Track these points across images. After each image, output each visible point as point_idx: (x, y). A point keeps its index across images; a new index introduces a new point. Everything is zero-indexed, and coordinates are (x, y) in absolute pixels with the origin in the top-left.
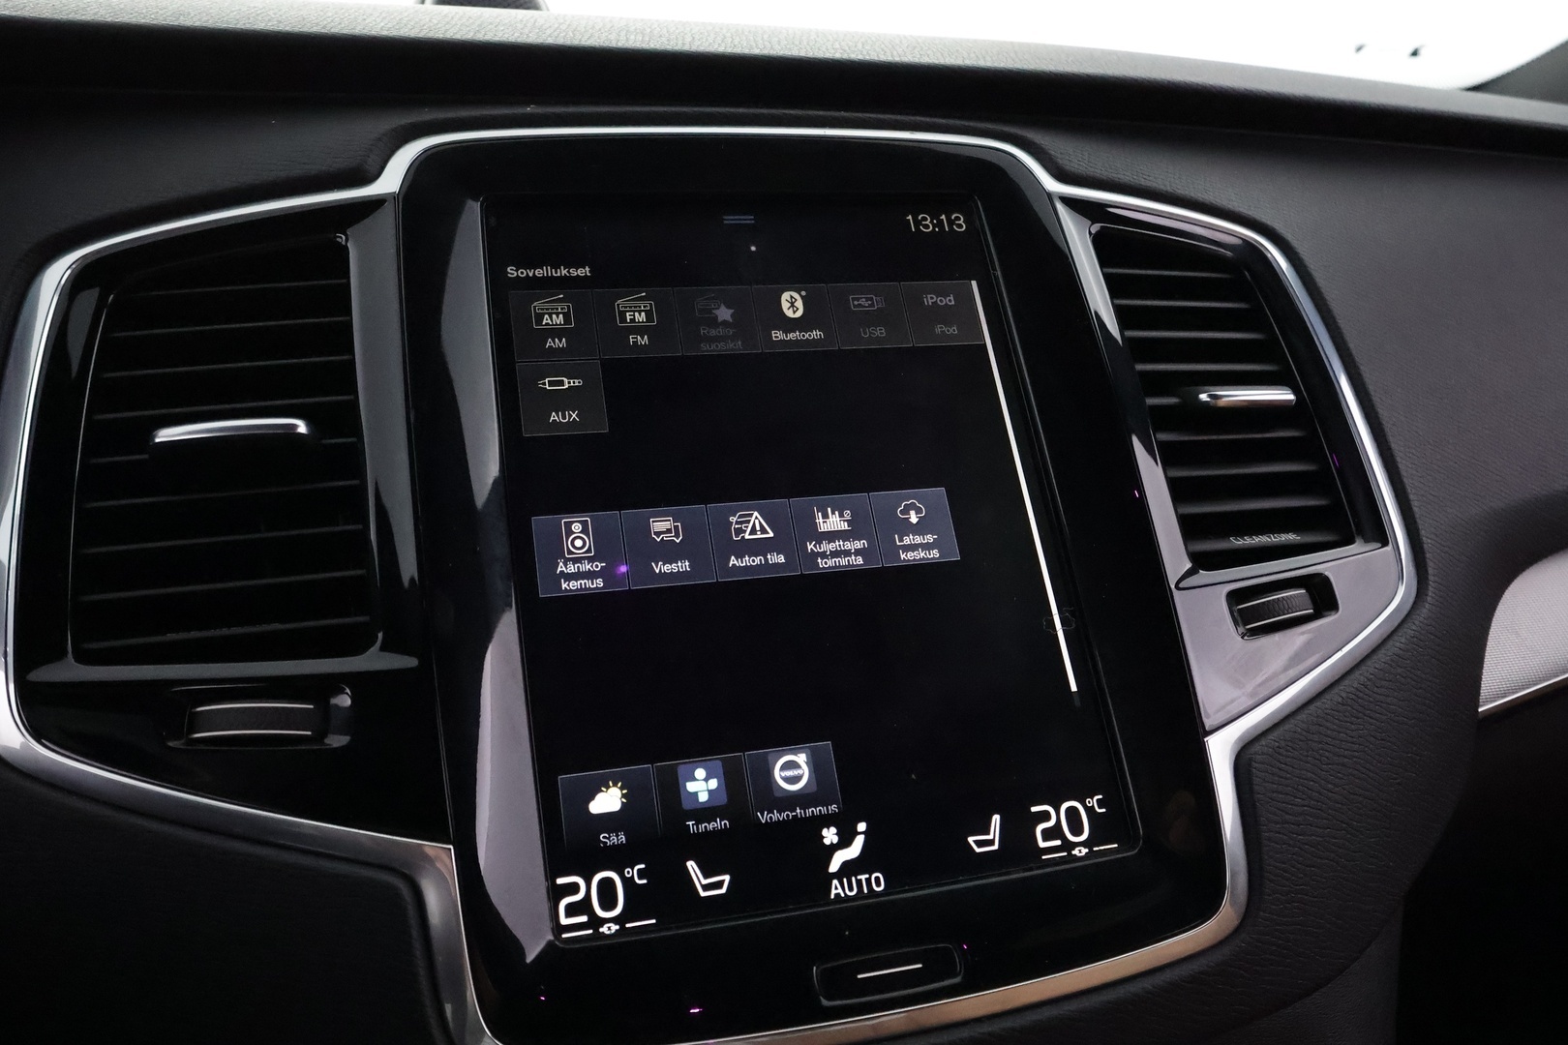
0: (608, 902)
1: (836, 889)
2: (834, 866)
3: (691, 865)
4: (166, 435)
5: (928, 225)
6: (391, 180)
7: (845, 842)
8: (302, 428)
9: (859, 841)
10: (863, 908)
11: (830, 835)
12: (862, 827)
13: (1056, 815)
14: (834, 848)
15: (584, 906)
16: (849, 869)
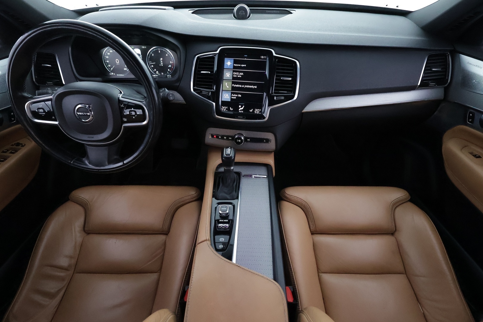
0: (225, 109)
1: (240, 111)
2: (239, 110)
3: (230, 108)
4: (202, 72)
6: (218, 52)
7: (241, 107)
8: (210, 72)
9: (243, 108)
10: (241, 113)
11: (240, 106)
12: (244, 106)
13: (257, 110)
14: (240, 108)
15: (223, 109)
16: (241, 110)
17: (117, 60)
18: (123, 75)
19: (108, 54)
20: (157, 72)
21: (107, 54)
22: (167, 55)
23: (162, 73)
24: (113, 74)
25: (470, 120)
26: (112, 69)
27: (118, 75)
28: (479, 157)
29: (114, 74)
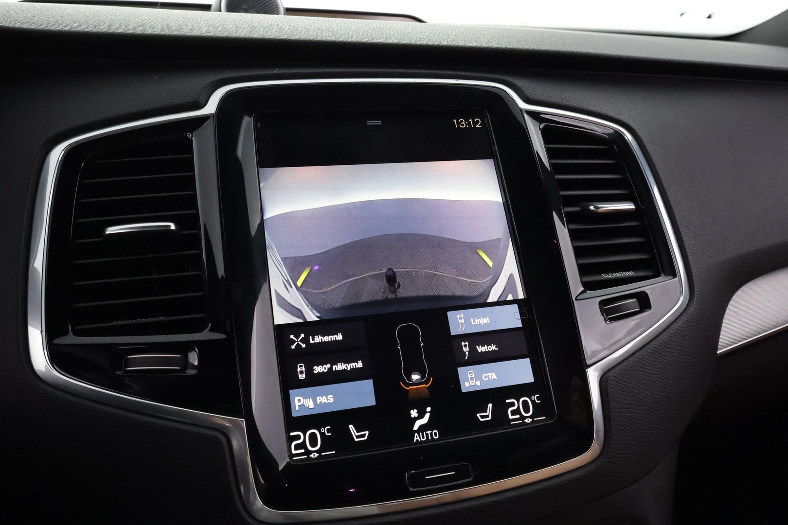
1: (417, 437)
2: (416, 428)
3: (351, 427)
4: (111, 230)
5: (464, 124)
6: (211, 107)
7: (421, 416)
8: (173, 227)
9: (427, 416)
10: (428, 447)
11: (414, 413)
12: (429, 409)
13: (518, 404)
14: (416, 419)
15: (302, 445)
16: (422, 428)
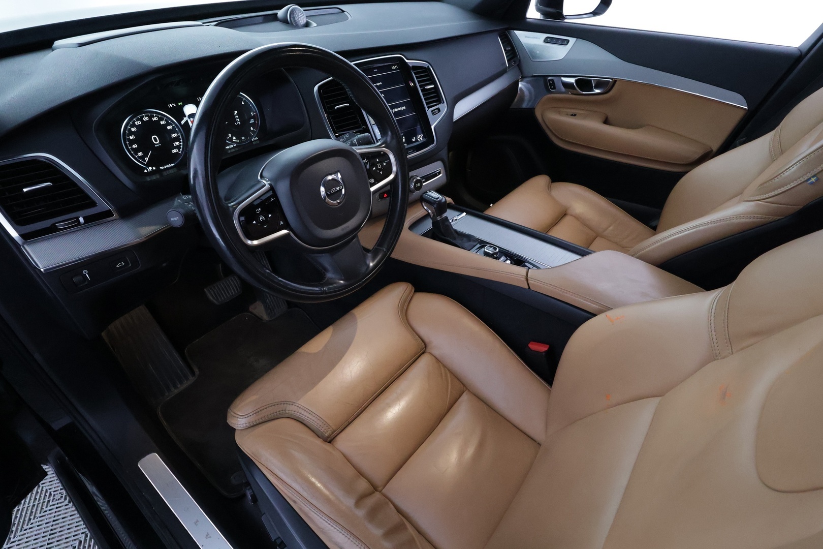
17: (155, 138)
18: (173, 165)
19: (133, 129)
20: (234, 138)
21: (130, 130)
22: (243, 103)
23: (243, 138)
24: (152, 169)
25: (552, 87)
26: (147, 159)
27: (163, 168)
28: (575, 115)
29: (154, 168)
